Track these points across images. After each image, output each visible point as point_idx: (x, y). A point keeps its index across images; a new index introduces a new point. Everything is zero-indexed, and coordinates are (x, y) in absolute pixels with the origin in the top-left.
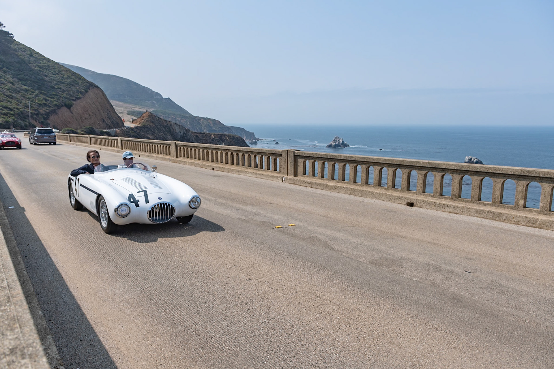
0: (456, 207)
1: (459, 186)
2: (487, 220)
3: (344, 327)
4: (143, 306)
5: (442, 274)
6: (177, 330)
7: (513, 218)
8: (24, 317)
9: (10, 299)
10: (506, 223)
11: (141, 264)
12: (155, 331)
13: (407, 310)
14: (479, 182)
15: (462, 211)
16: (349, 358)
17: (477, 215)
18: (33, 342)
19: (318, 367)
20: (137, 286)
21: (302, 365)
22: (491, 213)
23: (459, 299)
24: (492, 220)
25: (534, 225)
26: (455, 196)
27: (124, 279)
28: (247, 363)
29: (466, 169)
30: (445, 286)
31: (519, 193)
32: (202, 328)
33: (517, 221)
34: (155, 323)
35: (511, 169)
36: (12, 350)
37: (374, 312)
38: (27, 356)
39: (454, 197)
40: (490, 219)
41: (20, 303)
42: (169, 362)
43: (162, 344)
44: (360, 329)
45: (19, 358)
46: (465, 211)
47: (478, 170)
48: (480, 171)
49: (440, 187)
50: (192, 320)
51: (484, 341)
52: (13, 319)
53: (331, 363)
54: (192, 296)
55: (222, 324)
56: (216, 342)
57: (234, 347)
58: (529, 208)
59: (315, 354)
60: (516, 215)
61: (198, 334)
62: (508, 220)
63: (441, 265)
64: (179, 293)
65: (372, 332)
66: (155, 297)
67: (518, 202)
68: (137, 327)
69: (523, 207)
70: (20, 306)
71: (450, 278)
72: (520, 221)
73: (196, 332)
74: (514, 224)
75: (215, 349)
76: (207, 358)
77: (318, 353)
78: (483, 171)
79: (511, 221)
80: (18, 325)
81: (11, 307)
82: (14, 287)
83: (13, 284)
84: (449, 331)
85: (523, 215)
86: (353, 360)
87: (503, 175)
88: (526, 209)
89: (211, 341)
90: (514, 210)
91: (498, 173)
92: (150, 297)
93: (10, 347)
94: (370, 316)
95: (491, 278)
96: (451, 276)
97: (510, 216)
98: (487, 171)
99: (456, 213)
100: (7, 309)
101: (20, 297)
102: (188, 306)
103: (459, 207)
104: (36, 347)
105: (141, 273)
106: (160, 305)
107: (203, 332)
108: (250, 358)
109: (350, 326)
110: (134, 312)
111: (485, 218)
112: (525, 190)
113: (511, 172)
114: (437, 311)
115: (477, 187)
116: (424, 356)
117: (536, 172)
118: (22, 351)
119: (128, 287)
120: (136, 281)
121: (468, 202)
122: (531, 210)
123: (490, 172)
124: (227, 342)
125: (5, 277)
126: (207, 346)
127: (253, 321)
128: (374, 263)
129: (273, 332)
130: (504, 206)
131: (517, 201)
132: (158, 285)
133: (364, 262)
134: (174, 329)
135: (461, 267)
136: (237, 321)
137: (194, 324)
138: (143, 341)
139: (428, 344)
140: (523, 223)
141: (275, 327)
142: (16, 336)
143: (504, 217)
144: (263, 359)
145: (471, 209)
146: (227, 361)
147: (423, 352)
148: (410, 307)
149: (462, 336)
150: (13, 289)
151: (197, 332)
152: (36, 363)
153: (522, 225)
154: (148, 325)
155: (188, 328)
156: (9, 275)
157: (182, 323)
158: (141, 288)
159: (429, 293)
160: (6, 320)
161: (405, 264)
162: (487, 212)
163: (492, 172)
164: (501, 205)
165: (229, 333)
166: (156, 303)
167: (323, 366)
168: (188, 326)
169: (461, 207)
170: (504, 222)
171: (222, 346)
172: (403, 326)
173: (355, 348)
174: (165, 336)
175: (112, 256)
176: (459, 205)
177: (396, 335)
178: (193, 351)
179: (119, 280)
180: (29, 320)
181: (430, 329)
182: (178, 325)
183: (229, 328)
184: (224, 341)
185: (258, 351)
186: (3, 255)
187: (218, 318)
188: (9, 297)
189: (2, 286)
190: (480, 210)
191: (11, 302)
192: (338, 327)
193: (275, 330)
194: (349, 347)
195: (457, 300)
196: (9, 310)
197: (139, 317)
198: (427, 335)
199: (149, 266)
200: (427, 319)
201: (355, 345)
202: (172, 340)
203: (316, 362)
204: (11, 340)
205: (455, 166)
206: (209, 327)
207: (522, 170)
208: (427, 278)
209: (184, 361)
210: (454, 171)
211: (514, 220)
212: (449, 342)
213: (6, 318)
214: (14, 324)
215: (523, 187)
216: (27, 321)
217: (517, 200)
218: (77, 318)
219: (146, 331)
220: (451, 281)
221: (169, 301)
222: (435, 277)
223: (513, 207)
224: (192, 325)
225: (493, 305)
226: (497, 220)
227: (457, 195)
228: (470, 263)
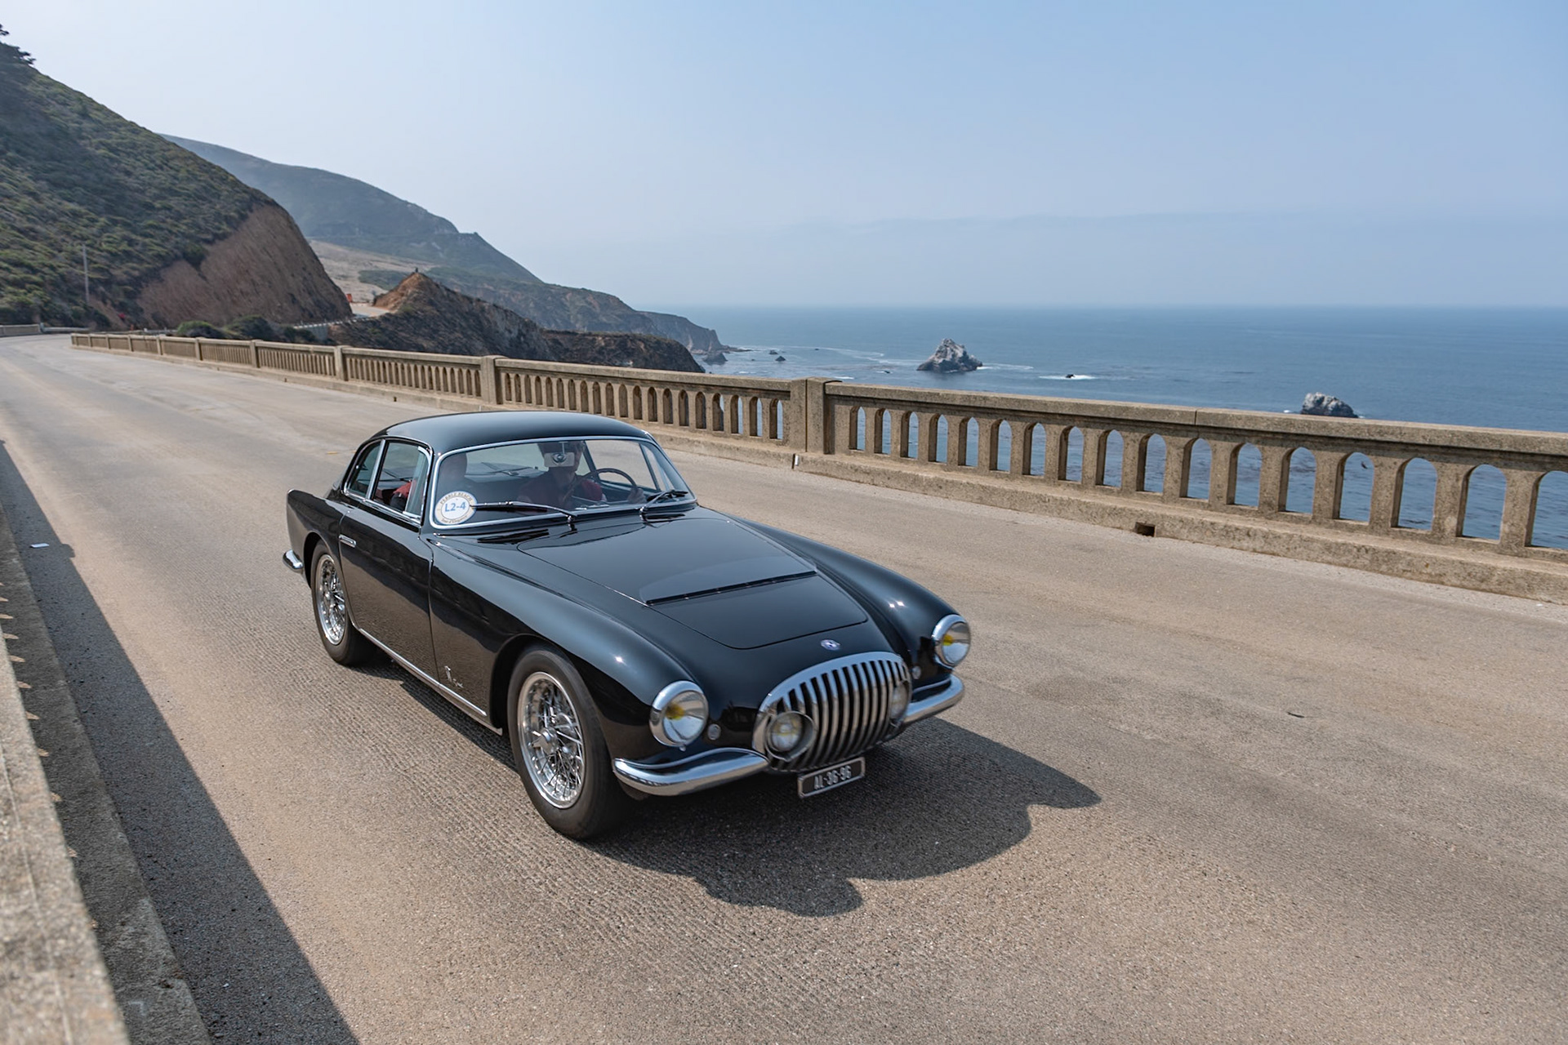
0: (1271, 536)
1: (1279, 477)
2: (1354, 572)
4: (402, 814)
5: (1225, 723)
6: (495, 879)
7: (1427, 566)
8: (47, 856)
9: (10, 806)
10: (1407, 578)
11: (397, 701)
12: (435, 884)
13: (1127, 821)
14: (1336, 467)
15: (1288, 549)
16: (964, 953)
17: (1329, 558)
18: (70, 925)
19: (877, 976)
20: (388, 761)
21: (835, 972)
22: (1367, 551)
23: (1268, 790)
24: (1371, 571)
25: (1483, 586)
26: (1270, 504)
27: (350, 742)
28: (686, 968)
29: (1299, 432)
30: (1231, 755)
31: (1444, 496)
32: (565, 873)
33: (1436, 575)
34: (435, 861)
35: (1425, 429)
36: (10, 948)
38: (52, 963)
39: (1266, 508)
40: (1364, 568)
41: (37, 817)
42: (474, 966)
43: (454, 919)
44: (994, 873)
45: (30, 969)
46: (1296, 548)
47: (1333, 434)
48: (1339, 435)
49: (1229, 482)
50: (536, 852)
51: (1330, 902)
52: (19, 862)
53: (912, 966)
56: (601, 912)
57: (651, 924)
58: (1471, 537)
59: (870, 943)
60: (1435, 558)
61: (554, 890)
62: (1411, 570)
63: (1223, 698)
64: (502, 778)
65: (1027, 882)
66: (437, 791)
67: (1441, 521)
68: (387, 873)
69: (1454, 535)
71: (1246, 733)
72: (1445, 574)
73: (546, 886)
74: (1428, 581)
75: (598, 931)
76: (578, 956)
77: (878, 938)
78: (1347, 437)
79: (1421, 573)
80: (29, 879)
81: (14, 830)
82: (25, 772)
83: (22, 764)
84: (1238, 877)
85: (1454, 558)
86: (973, 958)
87: (1403, 447)
88: (1464, 541)
89: (588, 910)
90: (1431, 542)
91: (1388, 442)
92: (422, 790)
93: (7, 939)
95: (1359, 732)
96: (1248, 727)
97: (1420, 559)
98: (1357, 437)
99: (1270, 554)
101: (40, 800)
102: (527, 814)
103: (1279, 537)
104: (75, 939)
105: (399, 724)
106: (450, 814)
107: (566, 885)
108: (693, 953)
110: (379, 833)
111: (1351, 567)
112: (1460, 489)
113: (1423, 437)
114: (1208, 824)
115: (1331, 481)
116: (1167, 944)
117: (1494, 438)
118: (37, 949)
119: (362, 763)
120: (384, 747)
121: (1304, 521)
122: (1477, 543)
123: (1366, 438)
124: (631, 912)
126: (578, 922)
128: (1040, 692)
130: (1403, 534)
131: (1440, 518)
132: (444, 757)
133: (1014, 690)
134: (486, 877)
135: (1278, 701)
137: (541, 862)
138: (403, 911)
139: (1179, 911)
140: (1455, 581)
142: (22, 908)
143: (1402, 563)
144: (730, 956)
145: (1311, 540)
146: (632, 962)
147: (1164, 934)
148: (1134, 813)
149: (1273, 889)
150: (21, 779)
151: (550, 886)
152: (74, 981)
153: (1452, 586)
154: (417, 867)
155: (526, 874)
156: (13, 739)
157: (509, 860)
158: (396, 766)
159: (1189, 775)
161: (1125, 695)
162: (1355, 550)
163: (1372, 438)
164: (1393, 531)
165: (639, 887)
166: (439, 807)
167: (893, 973)
168: (526, 868)
169: (1284, 536)
170: (1400, 577)
171: (618, 924)
172: (1113, 865)
173: (980, 924)
174: (464, 898)
175: (319, 680)
176: (1279, 531)
177: (1093, 889)
178: (539, 935)
179: (339, 746)
180: (62, 863)
181: (1186, 871)
182: (499, 866)
184: (625, 909)
185: (714, 936)
188: (9, 800)
190: (1337, 544)
191: (13, 814)
192: (936, 868)
194: (964, 921)
195: (1264, 793)
196: (6, 838)
197: (391, 844)
198: (1178, 889)
200: (1180, 847)
201: (981, 916)
202: (481, 907)
203: (873, 964)
204: (9, 918)
205: (1269, 423)
206: (584, 872)
207: (1453, 433)
208: (1185, 735)
209: (513, 963)
210: (1267, 436)
211: (1429, 570)
212: (1236, 905)
214: (19, 876)
215: (1455, 482)
216: (56, 867)
217: (1440, 515)
218: (223, 851)
219: (412, 884)
220: (1250, 742)
221: (473, 802)
222: (1206, 729)
223: (1426, 535)
224: (537, 867)
225: (1359, 806)
226: (1382, 573)
227: (1275, 502)
228: (1303, 690)
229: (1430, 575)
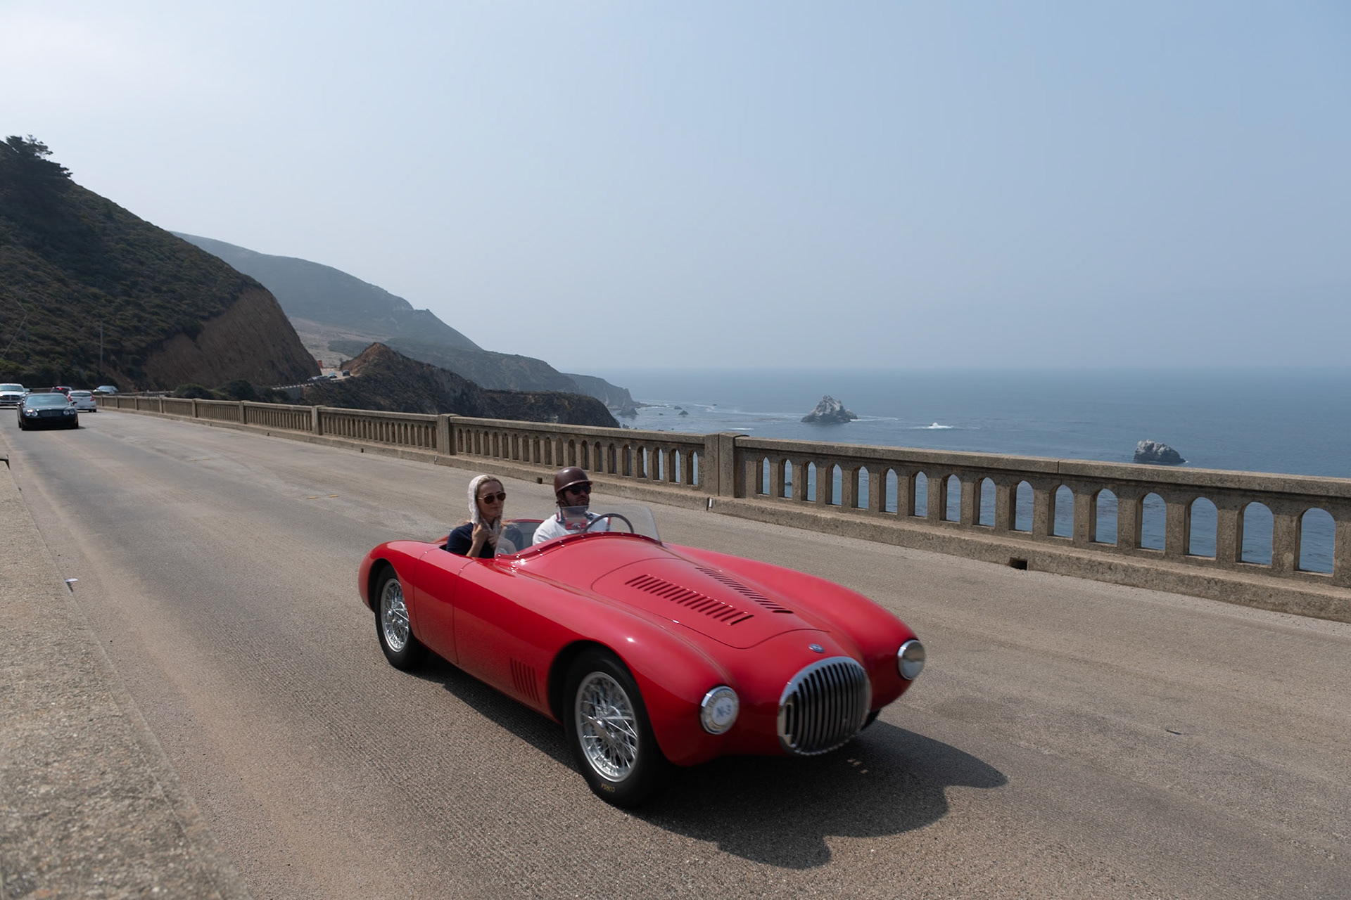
0: (1130, 570)
1: (1134, 518)
2: (1206, 601)
3: (889, 874)
4: (401, 824)
5: (1112, 739)
6: (488, 884)
7: (1271, 596)
8: (225, 874)
9: (180, 830)
10: (1253, 607)
11: (387, 720)
12: (435, 889)
13: (1037, 831)
14: (1184, 510)
15: (1146, 581)
17: (1183, 589)
20: (384, 775)
22: (1216, 583)
23: (1159, 801)
24: (1221, 600)
25: (1323, 614)
26: (1127, 542)
27: (350, 757)
29: (1149, 480)
30: (1122, 770)
31: (1281, 535)
32: (548, 878)
33: (1279, 604)
34: (433, 867)
35: (1260, 478)
37: (958, 837)
39: (1124, 545)
40: (1215, 598)
44: (927, 879)
46: (1153, 580)
47: (1180, 481)
48: (1184, 482)
49: (1090, 523)
50: (521, 858)
52: (204, 880)
54: (515, 799)
55: (595, 869)
58: (1307, 571)
60: (1278, 589)
62: (1257, 599)
63: (1107, 716)
64: (485, 790)
65: (957, 887)
66: (428, 802)
67: (1279, 557)
68: (392, 878)
69: (1292, 569)
70: (207, 846)
71: (1132, 748)
72: (1287, 604)
73: (533, 891)
74: (1272, 610)
78: (1192, 483)
79: (1265, 602)
81: (190, 850)
83: (176, 790)
84: (1144, 883)
85: (1294, 589)
87: (1242, 493)
88: (1301, 574)
90: (1272, 575)
91: (1228, 489)
92: (416, 801)
94: (949, 845)
95: (1232, 748)
96: (1133, 743)
97: (1264, 590)
98: (1201, 484)
99: (1131, 586)
100: (181, 854)
101: (201, 824)
102: (510, 823)
103: (1138, 571)
105: (391, 741)
106: (442, 823)
107: (550, 890)
109: (902, 873)
110: (381, 840)
111: (1203, 597)
112: (1295, 529)
113: (1259, 484)
114: (1110, 833)
115: (1180, 522)
117: (1321, 485)
119: (362, 777)
120: (379, 761)
121: (1158, 557)
122: (1314, 576)
123: (1209, 485)
125: (152, 774)
127: (668, 861)
128: (945, 711)
129: (719, 887)
130: (1247, 568)
131: (1278, 555)
132: (432, 771)
133: (922, 709)
134: (479, 882)
135: (1156, 720)
136: (630, 861)
137: (526, 868)
140: (1296, 609)
141: (723, 875)
143: (1248, 594)
145: (1165, 573)
148: (1043, 823)
150: (179, 804)
151: (536, 890)
153: (1294, 614)
154: (418, 873)
156: (160, 768)
157: (498, 866)
158: (392, 779)
159: (1087, 788)
160: (188, 881)
161: (1021, 714)
162: (1206, 582)
163: (1214, 485)
164: (1238, 565)
165: (614, 892)
166: (432, 817)
168: (513, 874)
169: (1142, 570)
170: (1248, 606)
172: (1031, 871)
175: (317, 701)
176: (1137, 565)
177: (1016, 893)
179: (340, 760)
181: (1096, 877)
182: (489, 872)
183: (611, 879)
186: (132, 718)
187: (582, 854)
188: (177, 824)
189: (154, 796)
190: (1189, 576)
192: (875, 874)
193: (723, 884)
195: (1156, 804)
196: (187, 858)
197: (393, 851)
198: (1092, 895)
199: (407, 723)
200: (1088, 854)
205: (1123, 472)
206: (565, 877)
207: (1285, 481)
208: (1078, 750)
210: (1122, 483)
211: (1273, 600)
213: (186, 876)
214: (208, 892)
215: (1289, 522)
216: (235, 884)
217: (1278, 551)
219: (414, 887)
220: (1137, 757)
221: (461, 812)
222: (1096, 745)
223: (1268, 569)
224: (523, 872)
225: (1242, 817)
226: (1231, 602)
227: (1132, 540)
228: (1177, 709)
229: (1274, 604)
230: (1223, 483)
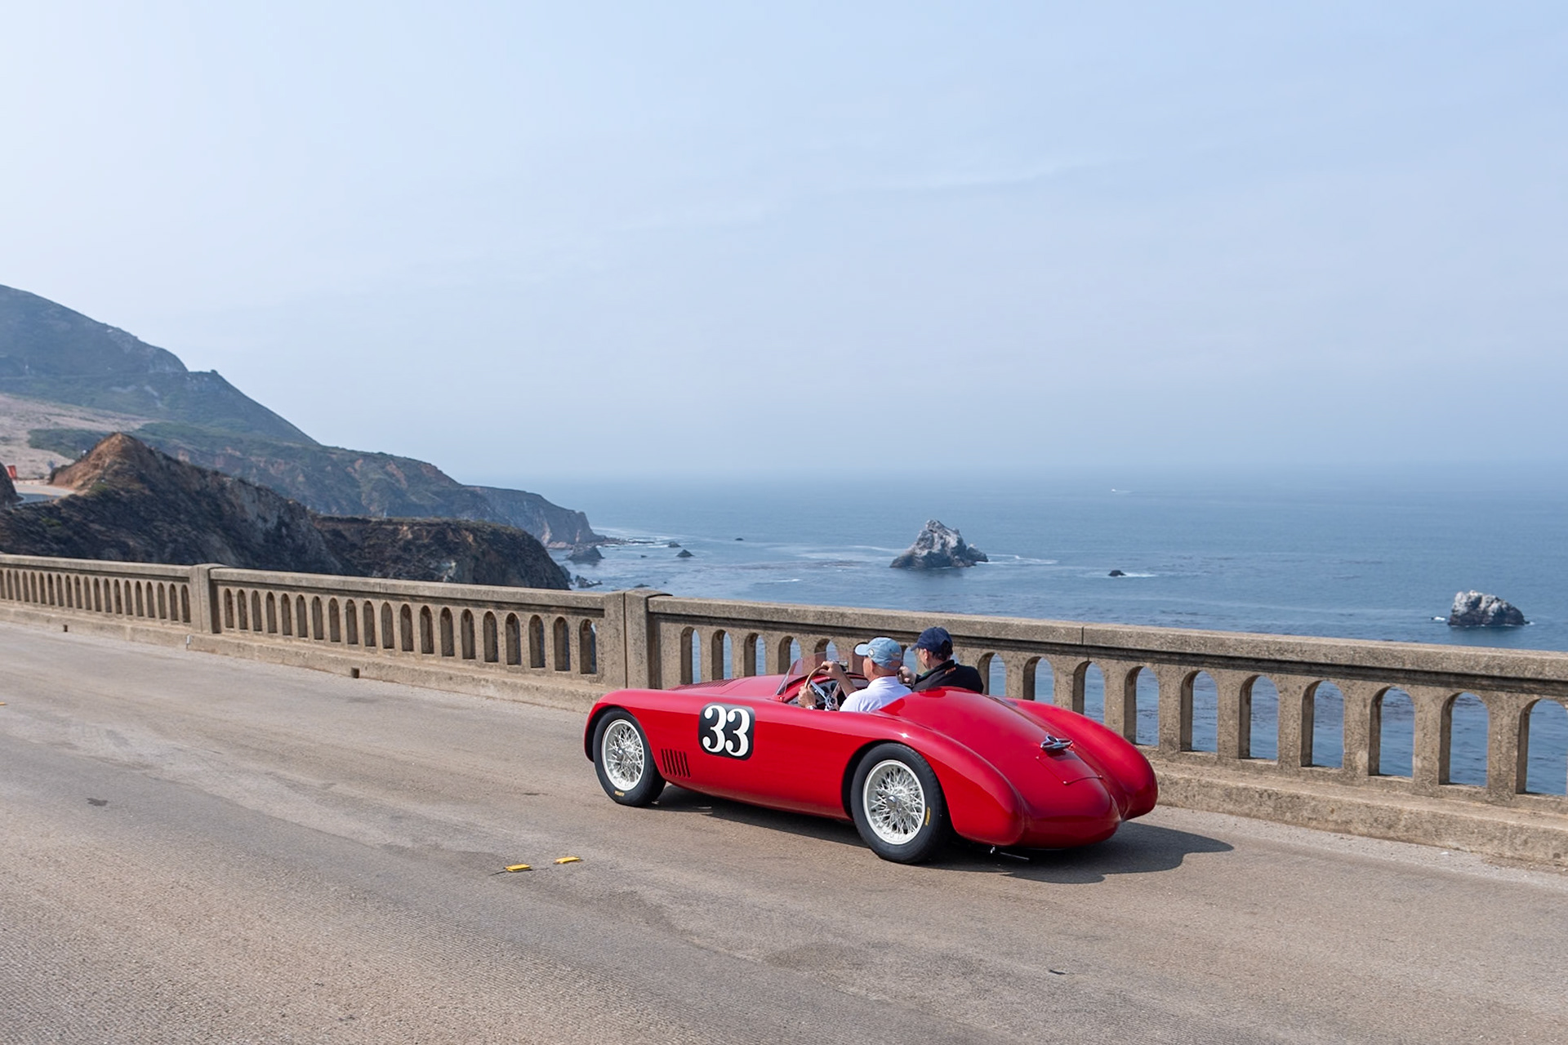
0: (1167, 782)
1: (1179, 708)
2: (1255, 822)
7: (1332, 811)
10: (1313, 828)
14: (1238, 695)
15: (1186, 797)
17: (1231, 807)
22: (1269, 796)
24: (1274, 820)
25: (1391, 834)
26: (1171, 743)
29: (1195, 651)
31: (1353, 726)
33: (1343, 822)
35: (1326, 646)
39: (1167, 747)
40: (1268, 817)
46: (1194, 796)
47: (1232, 654)
48: (1237, 654)
49: (1125, 716)
58: (1386, 775)
60: (1340, 801)
62: (1316, 819)
67: (1352, 757)
69: (1367, 773)
72: (1351, 821)
74: (1335, 831)
78: (1246, 656)
79: (1327, 821)
85: (1359, 801)
87: (1306, 668)
88: (1376, 780)
90: (1343, 783)
91: (1291, 662)
97: (1324, 804)
98: (1256, 656)
99: (1168, 805)
103: (1177, 783)
111: (1254, 817)
112: (1369, 717)
113: (1325, 655)
115: (1234, 712)
117: (1395, 653)
121: (1208, 762)
122: (1391, 781)
123: (1266, 657)
130: (1315, 774)
131: (1351, 753)
140: (1362, 829)
143: (1306, 810)
145: (1210, 785)
153: (1359, 835)
162: (1257, 796)
163: (1272, 657)
164: (1305, 771)
169: (1182, 782)
170: (1305, 826)
176: (1176, 775)
190: (1238, 789)
205: (1163, 640)
207: (1354, 649)
210: (1163, 657)
211: (1334, 817)
215: (1362, 707)
217: (1350, 749)
223: (1339, 775)
226: (1286, 822)
227: (1176, 740)
229: (1336, 822)
230: (1282, 654)
